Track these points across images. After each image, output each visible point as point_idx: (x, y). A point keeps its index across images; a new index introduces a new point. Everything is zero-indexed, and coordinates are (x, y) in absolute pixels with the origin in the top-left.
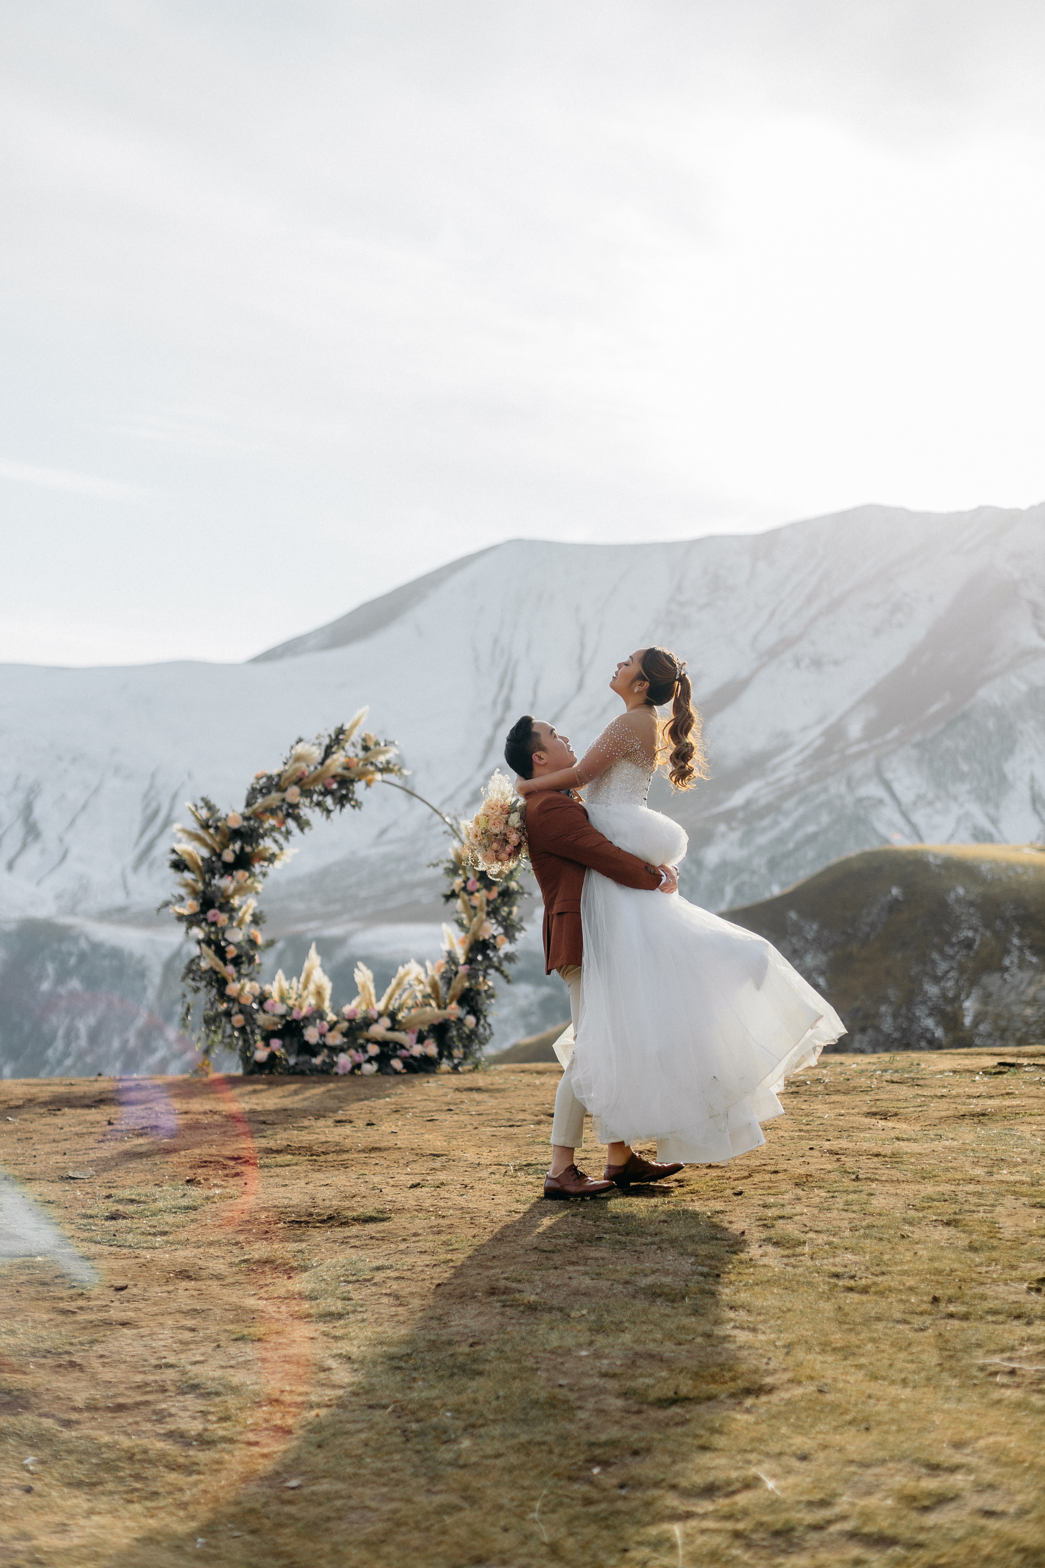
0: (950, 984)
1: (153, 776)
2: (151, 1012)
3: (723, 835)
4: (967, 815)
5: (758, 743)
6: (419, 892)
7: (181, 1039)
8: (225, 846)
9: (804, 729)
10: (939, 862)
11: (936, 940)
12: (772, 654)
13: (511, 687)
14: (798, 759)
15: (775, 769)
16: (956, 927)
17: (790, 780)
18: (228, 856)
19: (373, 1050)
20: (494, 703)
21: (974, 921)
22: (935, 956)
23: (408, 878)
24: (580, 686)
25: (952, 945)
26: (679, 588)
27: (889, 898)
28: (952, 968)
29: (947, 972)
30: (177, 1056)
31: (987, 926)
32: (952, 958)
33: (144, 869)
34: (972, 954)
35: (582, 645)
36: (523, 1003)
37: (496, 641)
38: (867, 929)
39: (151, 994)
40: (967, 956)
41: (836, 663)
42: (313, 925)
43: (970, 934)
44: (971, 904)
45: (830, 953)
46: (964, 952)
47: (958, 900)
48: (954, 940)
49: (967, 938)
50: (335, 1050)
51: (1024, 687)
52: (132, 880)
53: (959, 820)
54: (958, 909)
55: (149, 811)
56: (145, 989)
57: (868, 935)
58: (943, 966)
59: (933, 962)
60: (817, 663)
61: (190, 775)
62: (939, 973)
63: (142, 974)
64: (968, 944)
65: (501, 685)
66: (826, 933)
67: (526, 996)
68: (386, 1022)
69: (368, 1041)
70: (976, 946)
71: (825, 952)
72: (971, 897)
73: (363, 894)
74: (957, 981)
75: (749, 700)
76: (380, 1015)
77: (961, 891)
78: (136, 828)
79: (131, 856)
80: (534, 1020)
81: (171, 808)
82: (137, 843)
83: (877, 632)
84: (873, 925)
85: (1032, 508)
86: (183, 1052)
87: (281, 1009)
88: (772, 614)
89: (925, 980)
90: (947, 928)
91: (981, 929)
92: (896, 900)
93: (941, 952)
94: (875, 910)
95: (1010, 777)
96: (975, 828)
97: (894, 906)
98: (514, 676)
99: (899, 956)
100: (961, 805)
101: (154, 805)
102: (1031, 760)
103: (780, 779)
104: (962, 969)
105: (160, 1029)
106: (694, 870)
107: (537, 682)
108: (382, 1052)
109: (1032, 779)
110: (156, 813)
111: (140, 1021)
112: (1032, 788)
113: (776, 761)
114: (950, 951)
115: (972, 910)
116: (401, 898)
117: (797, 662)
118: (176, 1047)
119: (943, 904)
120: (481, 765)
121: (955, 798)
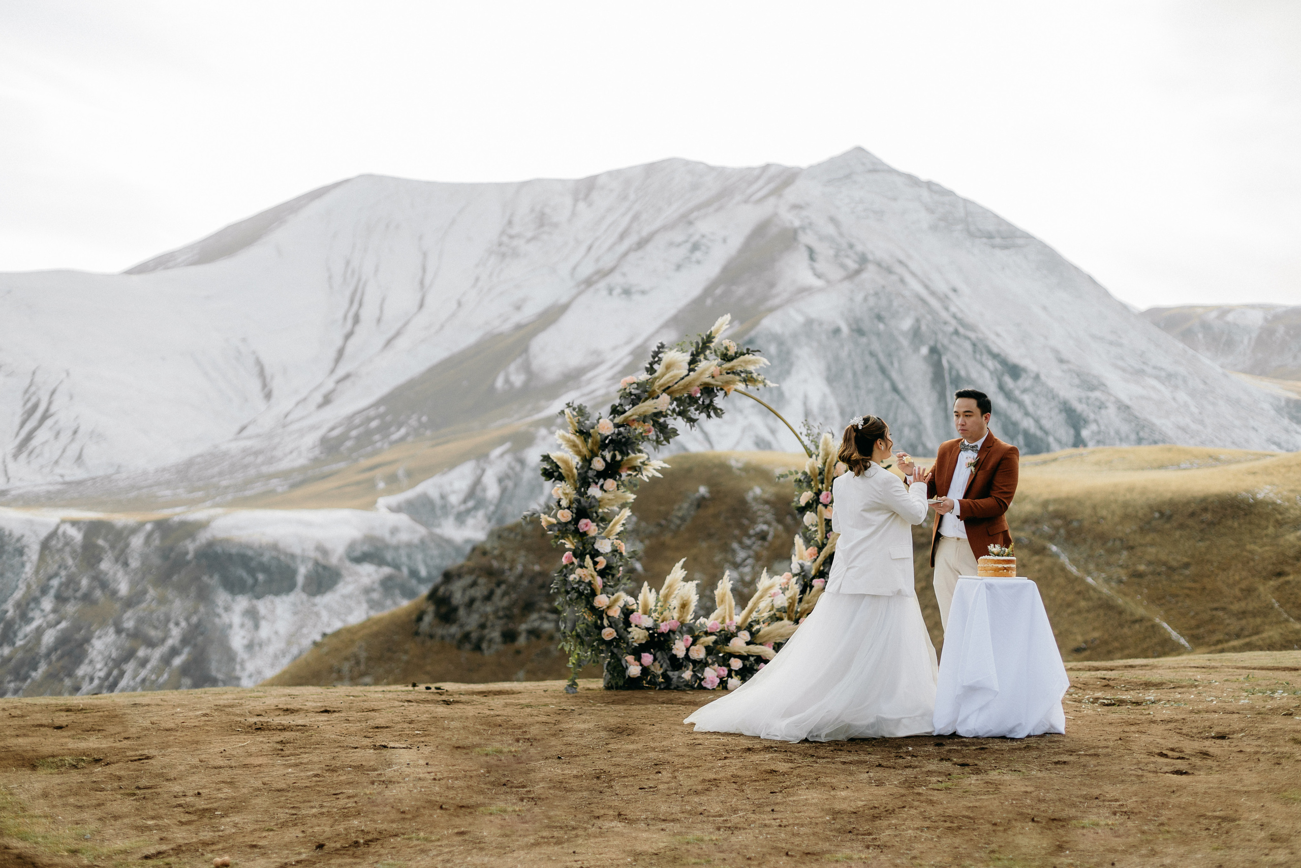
0: (747, 570)
1: (34, 373)
2: (29, 586)
3: (544, 438)
4: (750, 427)
5: (575, 360)
6: (274, 482)
7: (54, 611)
8: (594, 454)
9: (615, 348)
10: (740, 465)
11: (737, 532)
12: (589, 283)
13: (360, 305)
14: (610, 374)
15: (589, 382)
16: (753, 522)
17: (602, 392)
18: (598, 464)
19: (736, 664)
20: (345, 318)
21: (769, 516)
22: (735, 545)
23: (265, 469)
24: (421, 306)
25: (750, 537)
26: (510, 223)
27: (697, 495)
28: (749, 557)
29: (745, 560)
30: (51, 626)
31: (779, 521)
32: (749, 547)
33: (23, 456)
34: (766, 544)
35: (424, 270)
36: (366, 581)
37: (348, 263)
38: (678, 522)
39: (29, 569)
40: (762, 546)
41: (643, 292)
42: (178, 510)
43: (765, 527)
44: (766, 502)
45: (647, 542)
46: (760, 542)
47: (756, 499)
48: (751, 532)
49: (762, 531)
50: (700, 665)
51: (800, 319)
52: (12, 466)
53: (744, 430)
54: (755, 507)
55: (29, 405)
56: (23, 565)
57: (679, 526)
58: (741, 555)
59: (734, 551)
60: (627, 292)
61: (68, 374)
62: (738, 559)
63: (21, 552)
64: (763, 536)
65: (352, 302)
66: (643, 524)
67: (369, 575)
68: (745, 636)
69: (731, 655)
70: (770, 538)
71: (642, 541)
72: (766, 496)
73: (224, 483)
74: (753, 568)
75: (567, 321)
76: (739, 628)
77: (758, 491)
78: (17, 420)
79: (11, 446)
80: (375, 596)
81: (50, 403)
82: (17, 434)
83: (678, 267)
84: (683, 519)
85: (811, 167)
86: (58, 623)
87: (648, 622)
88: (590, 248)
89: (727, 565)
90: (745, 522)
91: (775, 524)
92: (703, 498)
93: (740, 543)
94: (685, 505)
95: (787, 394)
96: (757, 437)
97: (701, 503)
98: (363, 294)
99: (704, 545)
100: (746, 417)
101: (34, 400)
102: (805, 381)
103: (593, 391)
104: (757, 557)
105: (36, 600)
106: (518, 468)
107: (383, 300)
108: (744, 666)
109: (806, 397)
110: (35, 407)
111: (18, 595)
112: (805, 404)
113: (590, 375)
114: (748, 542)
115: (767, 507)
116: (258, 488)
117: (610, 291)
118: (51, 617)
119: (743, 502)
120: (332, 371)
121: (741, 411)
